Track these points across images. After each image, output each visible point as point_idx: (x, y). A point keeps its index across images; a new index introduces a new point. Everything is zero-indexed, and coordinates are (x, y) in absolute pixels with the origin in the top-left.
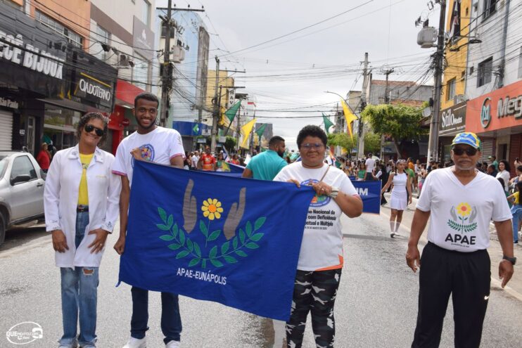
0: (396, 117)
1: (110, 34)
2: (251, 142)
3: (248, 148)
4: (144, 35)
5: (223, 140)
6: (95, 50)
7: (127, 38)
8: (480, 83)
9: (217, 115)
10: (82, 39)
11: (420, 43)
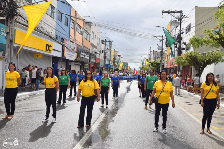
0: (156, 63)
1: (93, 47)
2: (122, 68)
3: (121, 70)
4: (99, 46)
5: (116, 68)
6: (91, 52)
7: (96, 47)
8: (172, 57)
9: (114, 62)
10: (89, 50)
11: (158, 49)
